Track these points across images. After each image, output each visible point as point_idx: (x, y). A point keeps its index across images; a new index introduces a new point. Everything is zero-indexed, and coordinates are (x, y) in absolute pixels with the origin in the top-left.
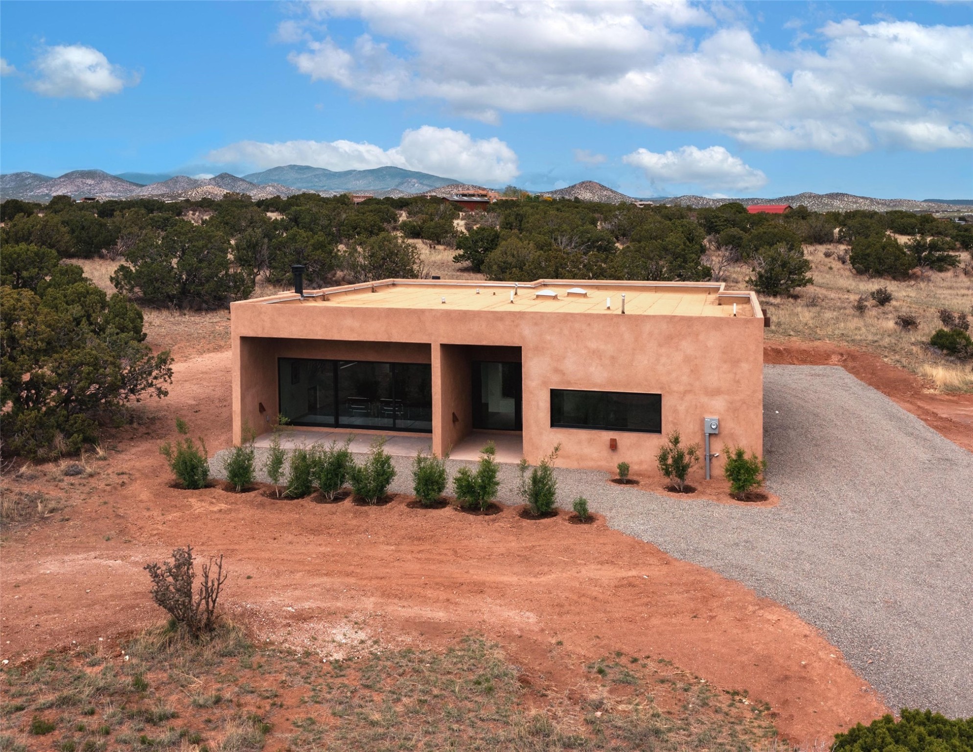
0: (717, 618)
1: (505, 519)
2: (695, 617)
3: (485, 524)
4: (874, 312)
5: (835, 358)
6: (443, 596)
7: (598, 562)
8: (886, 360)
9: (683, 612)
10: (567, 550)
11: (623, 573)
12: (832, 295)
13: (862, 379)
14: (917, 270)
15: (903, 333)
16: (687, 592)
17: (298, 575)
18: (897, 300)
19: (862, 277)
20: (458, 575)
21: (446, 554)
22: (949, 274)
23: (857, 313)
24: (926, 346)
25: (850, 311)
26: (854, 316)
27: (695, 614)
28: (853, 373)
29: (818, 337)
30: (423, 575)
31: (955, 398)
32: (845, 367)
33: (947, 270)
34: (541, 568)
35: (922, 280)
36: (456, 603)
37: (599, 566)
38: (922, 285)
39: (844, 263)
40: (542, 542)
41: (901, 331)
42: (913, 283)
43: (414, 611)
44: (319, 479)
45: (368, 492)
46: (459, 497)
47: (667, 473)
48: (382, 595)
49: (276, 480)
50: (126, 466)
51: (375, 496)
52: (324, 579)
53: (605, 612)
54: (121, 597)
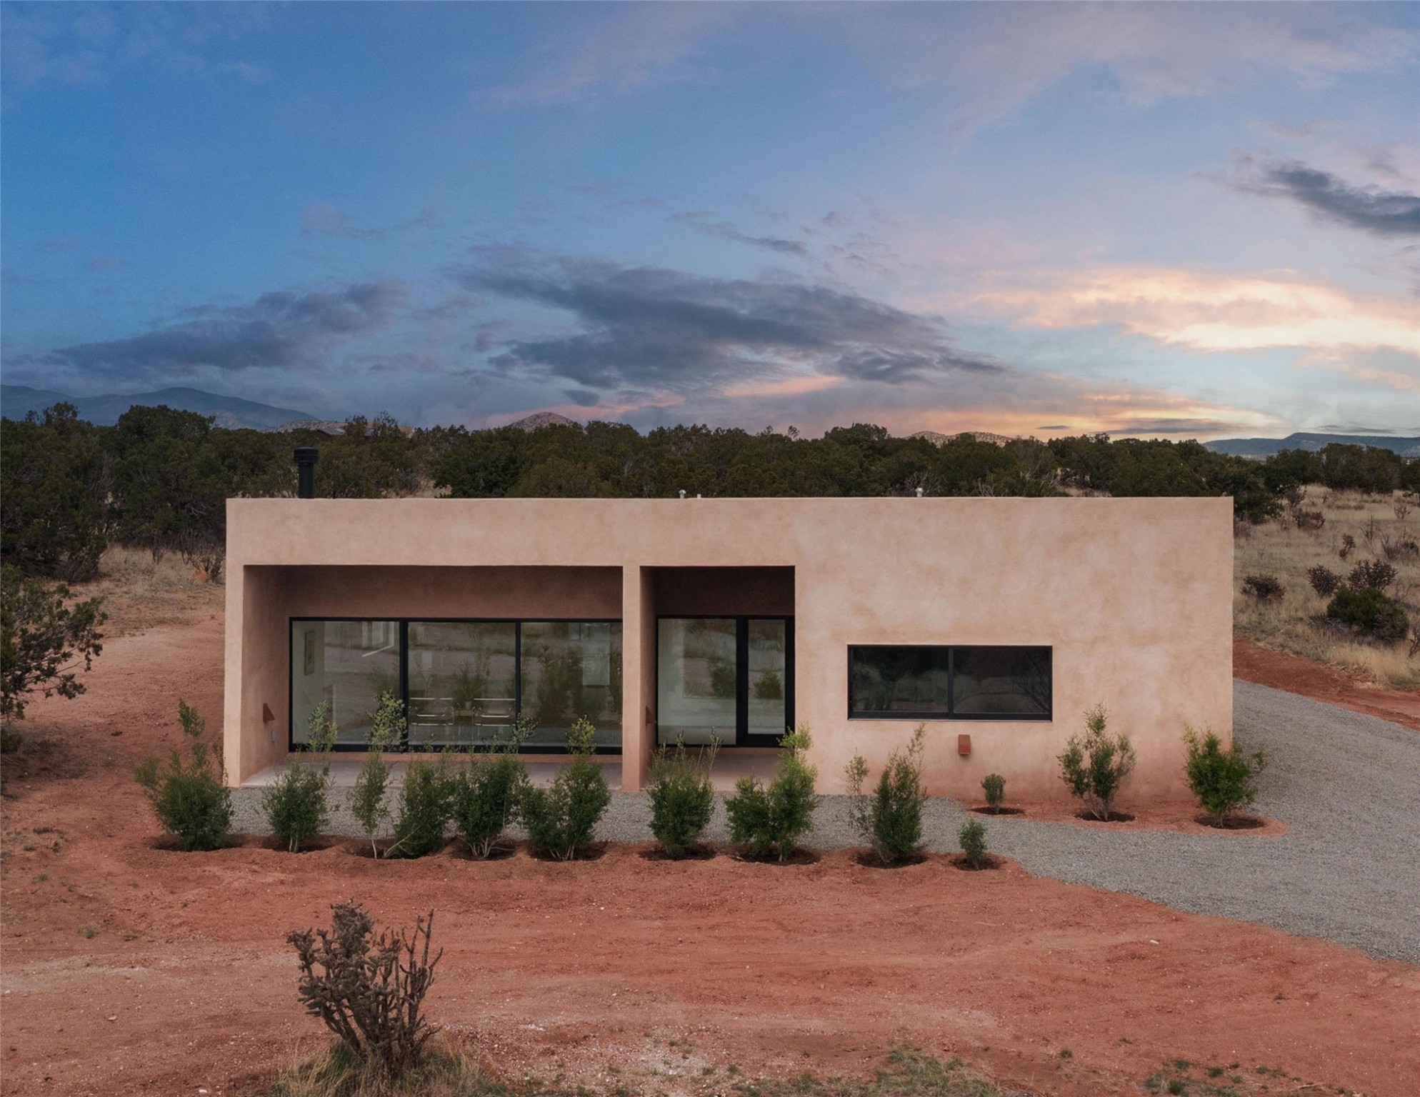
0: (1321, 996)
1: (837, 871)
2: (1280, 998)
3: (806, 879)
6: (804, 992)
7: (1053, 925)
8: (1261, 644)
9: (1253, 993)
10: (983, 909)
11: (1107, 940)
16: (1243, 960)
17: (509, 975)
20: (810, 960)
21: (765, 928)
22: (1274, 526)
27: (1276, 994)
30: (748, 963)
34: (953, 941)
36: (835, 1004)
37: (1060, 932)
40: (929, 901)
43: (764, 1020)
44: (463, 816)
45: (558, 835)
46: (737, 837)
47: (1079, 788)
48: (689, 998)
49: (370, 825)
50: (43, 820)
51: (571, 843)
52: (563, 979)
53: (1113, 1000)
54: (186, 1025)
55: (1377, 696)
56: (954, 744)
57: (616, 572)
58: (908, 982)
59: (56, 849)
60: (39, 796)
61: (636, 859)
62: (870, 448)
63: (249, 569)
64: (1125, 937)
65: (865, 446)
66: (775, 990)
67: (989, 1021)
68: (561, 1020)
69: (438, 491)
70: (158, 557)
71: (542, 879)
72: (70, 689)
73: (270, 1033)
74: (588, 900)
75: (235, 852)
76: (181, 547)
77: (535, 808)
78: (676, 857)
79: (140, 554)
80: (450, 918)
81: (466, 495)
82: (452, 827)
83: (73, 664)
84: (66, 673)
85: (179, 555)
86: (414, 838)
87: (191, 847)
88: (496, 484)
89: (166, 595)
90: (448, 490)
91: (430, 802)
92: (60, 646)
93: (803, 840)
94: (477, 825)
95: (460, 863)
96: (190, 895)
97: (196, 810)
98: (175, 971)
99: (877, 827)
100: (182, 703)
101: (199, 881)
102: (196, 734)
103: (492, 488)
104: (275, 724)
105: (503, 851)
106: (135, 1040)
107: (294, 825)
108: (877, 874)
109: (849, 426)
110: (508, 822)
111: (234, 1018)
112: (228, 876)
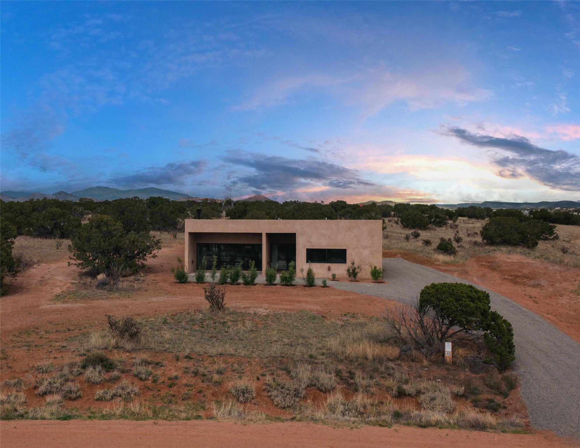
0: (377, 305)
1: (299, 288)
2: (370, 305)
4: (413, 240)
5: (399, 255)
6: (288, 303)
8: (419, 255)
9: (366, 304)
10: (324, 293)
11: (344, 297)
12: (394, 235)
13: (410, 261)
14: (430, 226)
15: (425, 247)
16: (365, 300)
18: (422, 236)
19: (406, 229)
20: (291, 299)
21: (284, 295)
22: (444, 228)
23: (406, 240)
24: (435, 250)
25: (403, 240)
26: (404, 242)
28: (407, 260)
29: (390, 248)
30: (280, 299)
31: (447, 265)
32: (404, 258)
33: (442, 227)
34: (317, 297)
35: (432, 230)
36: (293, 305)
37: (336, 296)
38: (432, 232)
39: (397, 224)
40: (314, 292)
41: (424, 247)
42: (428, 231)
43: (281, 307)
44: (231, 278)
45: (248, 282)
46: (281, 282)
47: (350, 276)
48: (269, 304)
49: (214, 280)
50: (153, 278)
51: (251, 283)
52: (247, 301)
53: (341, 305)
54: (185, 305)
55: (438, 265)
56: (327, 268)
57: (260, 235)
58: (307, 302)
59: (157, 283)
60: (151, 275)
61: (262, 285)
62: (341, 207)
63: (189, 233)
64: (347, 297)
65: (340, 206)
66: (283, 303)
67: (319, 308)
68: (247, 306)
69: (226, 218)
70: (161, 233)
71: (245, 288)
72: (154, 256)
73: (199, 306)
74: (253, 291)
75: (189, 284)
76: (166, 231)
77: (244, 277)
78: (270, 285)
79: (157, 232)
80: (229, 293)
81: (233, 219)
82: (229, 280)
83: (155, 252)
84: (154, 253)
85: (166, 233)
86: (222, 282)
87: (181, 283)
88: (241, 216)
89: (165, 241)
90: (229, 218)
91: (225, 275)
92: (153, 248)
93: (293, 283)
94: (233, 279)
95: (230, 286)
96: (183, 289)
97: (182, 276)
98: (182, 299)
99: (307, 280)
100: (178, 258)
101: (183, 288)
102: (181, 263)
103: (240, 217)
104: (194, 264)
105: (239, 284)
106: (178, 306)
107: (200, 279)
108: (306, 288)
109: (336, 201)
110: (239, 279)
111: (193, 304)
112: (188, 287)
